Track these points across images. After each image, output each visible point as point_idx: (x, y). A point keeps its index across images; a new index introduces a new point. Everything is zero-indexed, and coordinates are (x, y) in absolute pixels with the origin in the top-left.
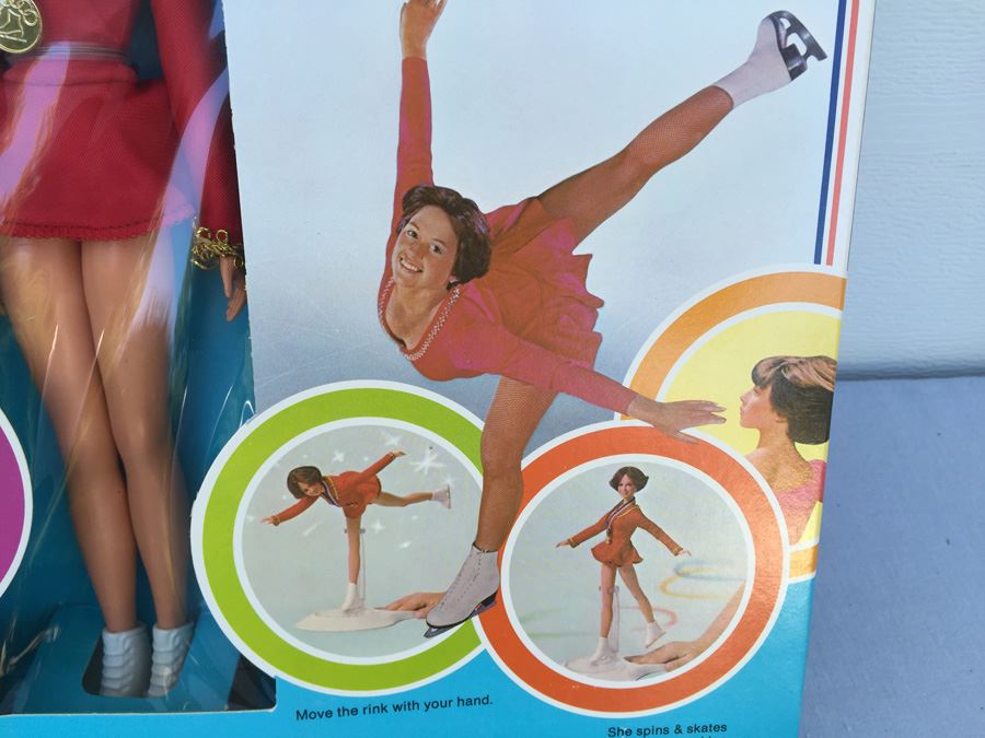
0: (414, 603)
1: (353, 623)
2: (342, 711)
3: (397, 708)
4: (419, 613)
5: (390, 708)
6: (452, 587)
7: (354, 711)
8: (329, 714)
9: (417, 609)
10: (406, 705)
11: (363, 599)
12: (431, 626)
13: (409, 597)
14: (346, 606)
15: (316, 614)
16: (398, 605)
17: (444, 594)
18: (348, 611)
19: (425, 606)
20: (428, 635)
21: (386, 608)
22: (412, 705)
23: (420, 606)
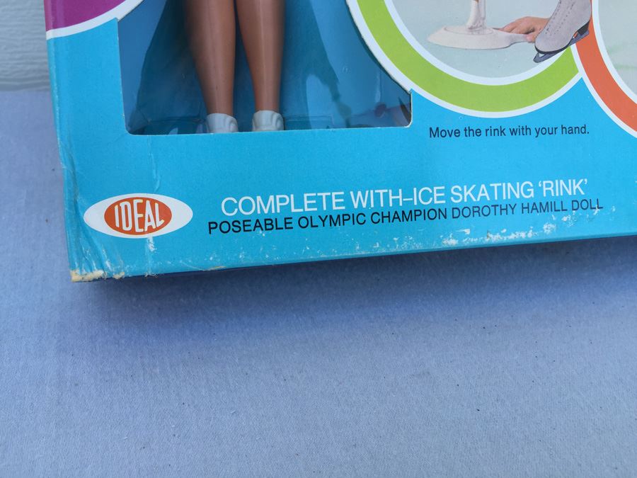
0: (524, 26)
1: (474, 41)
2: (468, 131)
3: (513, 132)
4: (529, 37)
5: (507, 132)
6: (555, 14)
7: (478, 133)
8: (457, 133)
9: (527, 33)
10: (520, 129)
11: (484, 19)
12: (539, 52)
13: (521, 21)
14: (470, 23)
15: (445, 29)
16: (511, 28)
17: (549, 20)
18: (471, 28)
19: (533, 31)
20: (537, 60)
21: (502, 30)
22: (525, 130)
23: (530, 30)
